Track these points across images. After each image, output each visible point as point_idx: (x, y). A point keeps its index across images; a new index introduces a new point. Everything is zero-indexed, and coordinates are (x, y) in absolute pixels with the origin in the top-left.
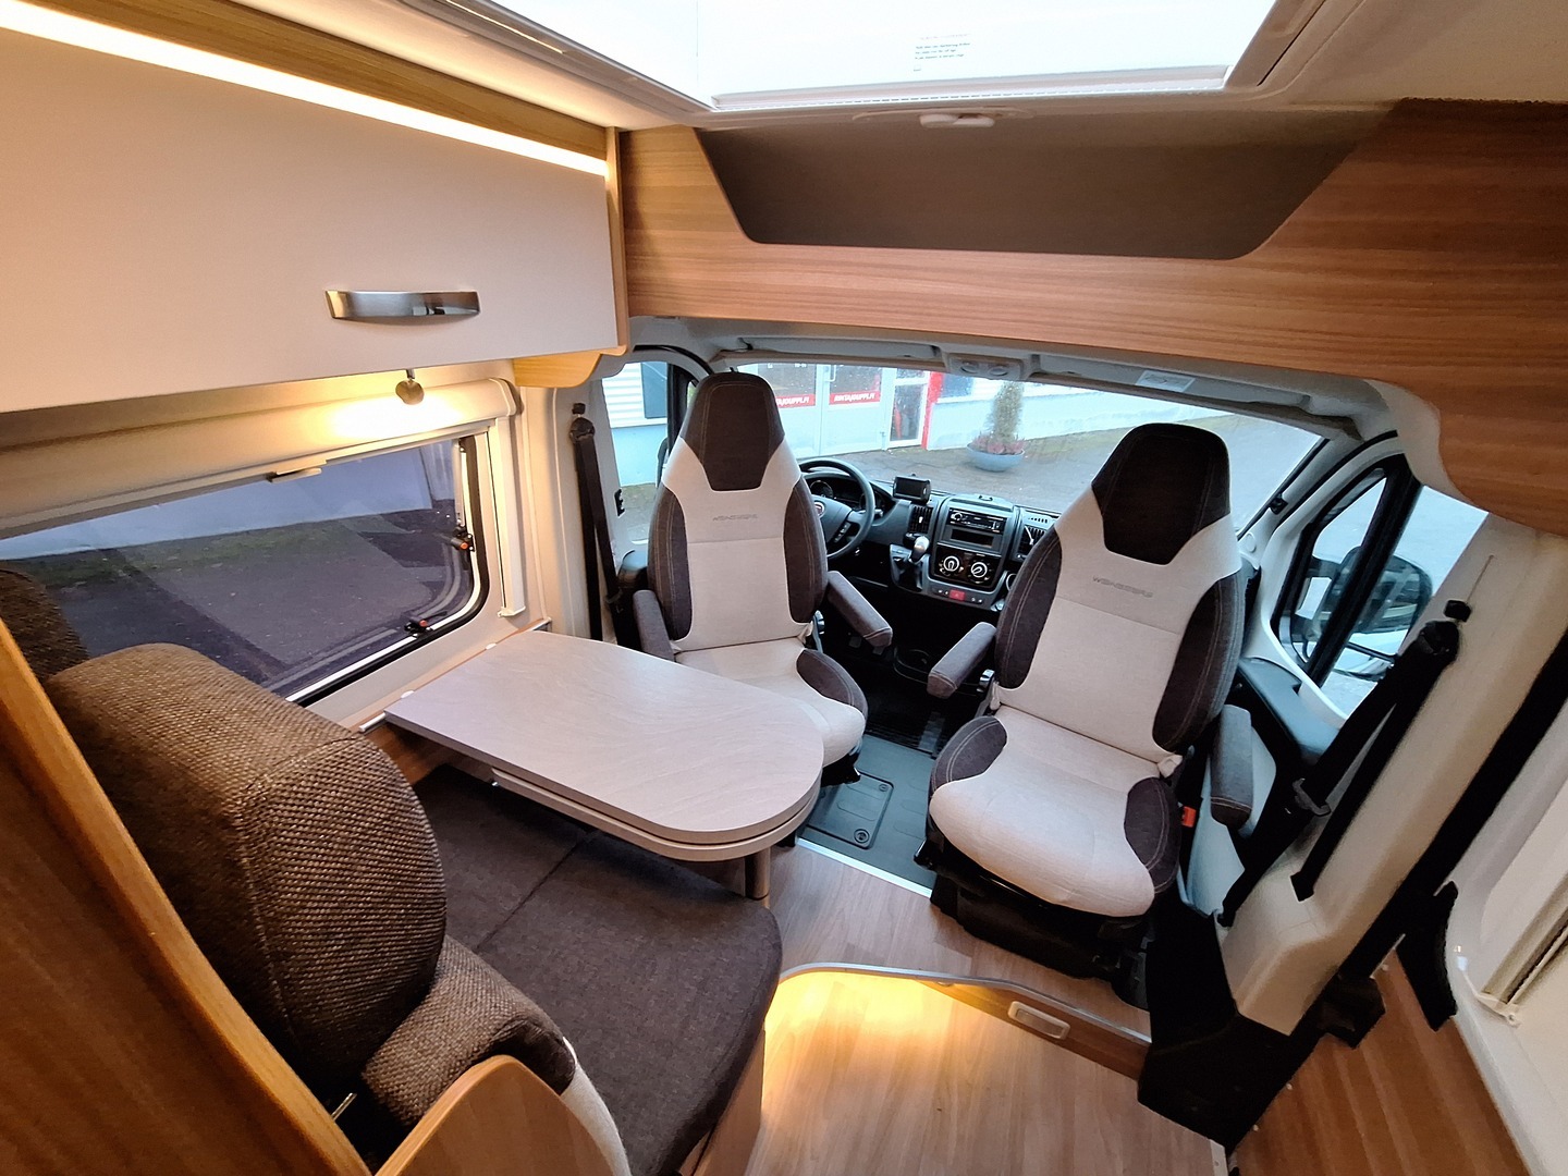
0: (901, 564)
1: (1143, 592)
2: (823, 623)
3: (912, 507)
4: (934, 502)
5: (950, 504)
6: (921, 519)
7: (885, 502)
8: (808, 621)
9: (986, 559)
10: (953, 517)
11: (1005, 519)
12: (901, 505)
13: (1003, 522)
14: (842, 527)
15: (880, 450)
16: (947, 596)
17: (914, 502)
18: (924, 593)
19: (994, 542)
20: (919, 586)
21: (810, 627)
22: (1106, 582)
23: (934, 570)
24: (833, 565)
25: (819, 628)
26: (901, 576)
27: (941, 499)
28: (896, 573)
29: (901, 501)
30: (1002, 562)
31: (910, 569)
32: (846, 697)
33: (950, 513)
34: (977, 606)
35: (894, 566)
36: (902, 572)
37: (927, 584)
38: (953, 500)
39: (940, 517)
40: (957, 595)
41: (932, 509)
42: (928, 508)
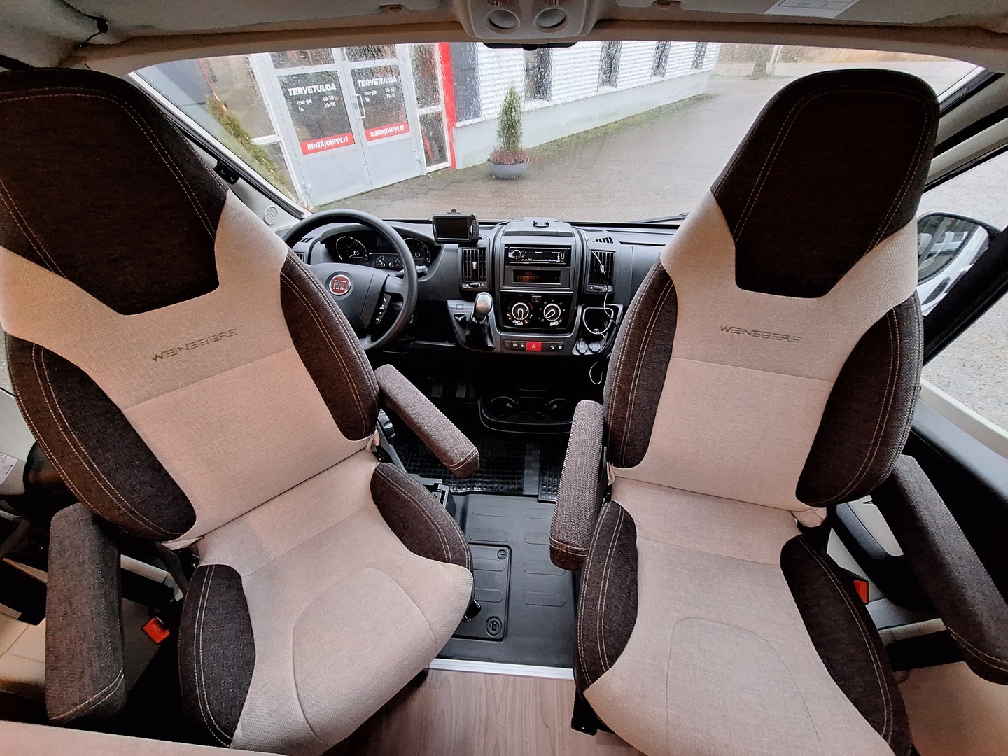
0: (464, 323)
1: (787, 337)
2: (390, 425)
3: (460, 251)
4: (487, 238)
5: (504, 240)
6: (475, 264)
7: (425, 250)
8: (370, 431)
9: (557, 299)
10: (511, 255)
11: (570, 247)
12: (448, 250)
13: (567, 251)
14: (380, 302)
16: (524, 350)
17: (462, 244)
18: (498, 349)
19: (562, 278)
20: (490, 344)
21: (376, 437)
22: (737, 330)
23: (504, 322)
25: (386, 433)
26: (467, 337)
27: (492, 235)
28: (462, 334)
29: (446, 246)
30: (575, 299)
31: (477, 329)
33: (507, 252)
34: (559, 354)
35: (457, 327)
36: (468, 333)
37: (497, 339)
38: (507, 234)
39: (496, 258)
40: (534, 347)
41: (484, 249)
42: (480, 249)
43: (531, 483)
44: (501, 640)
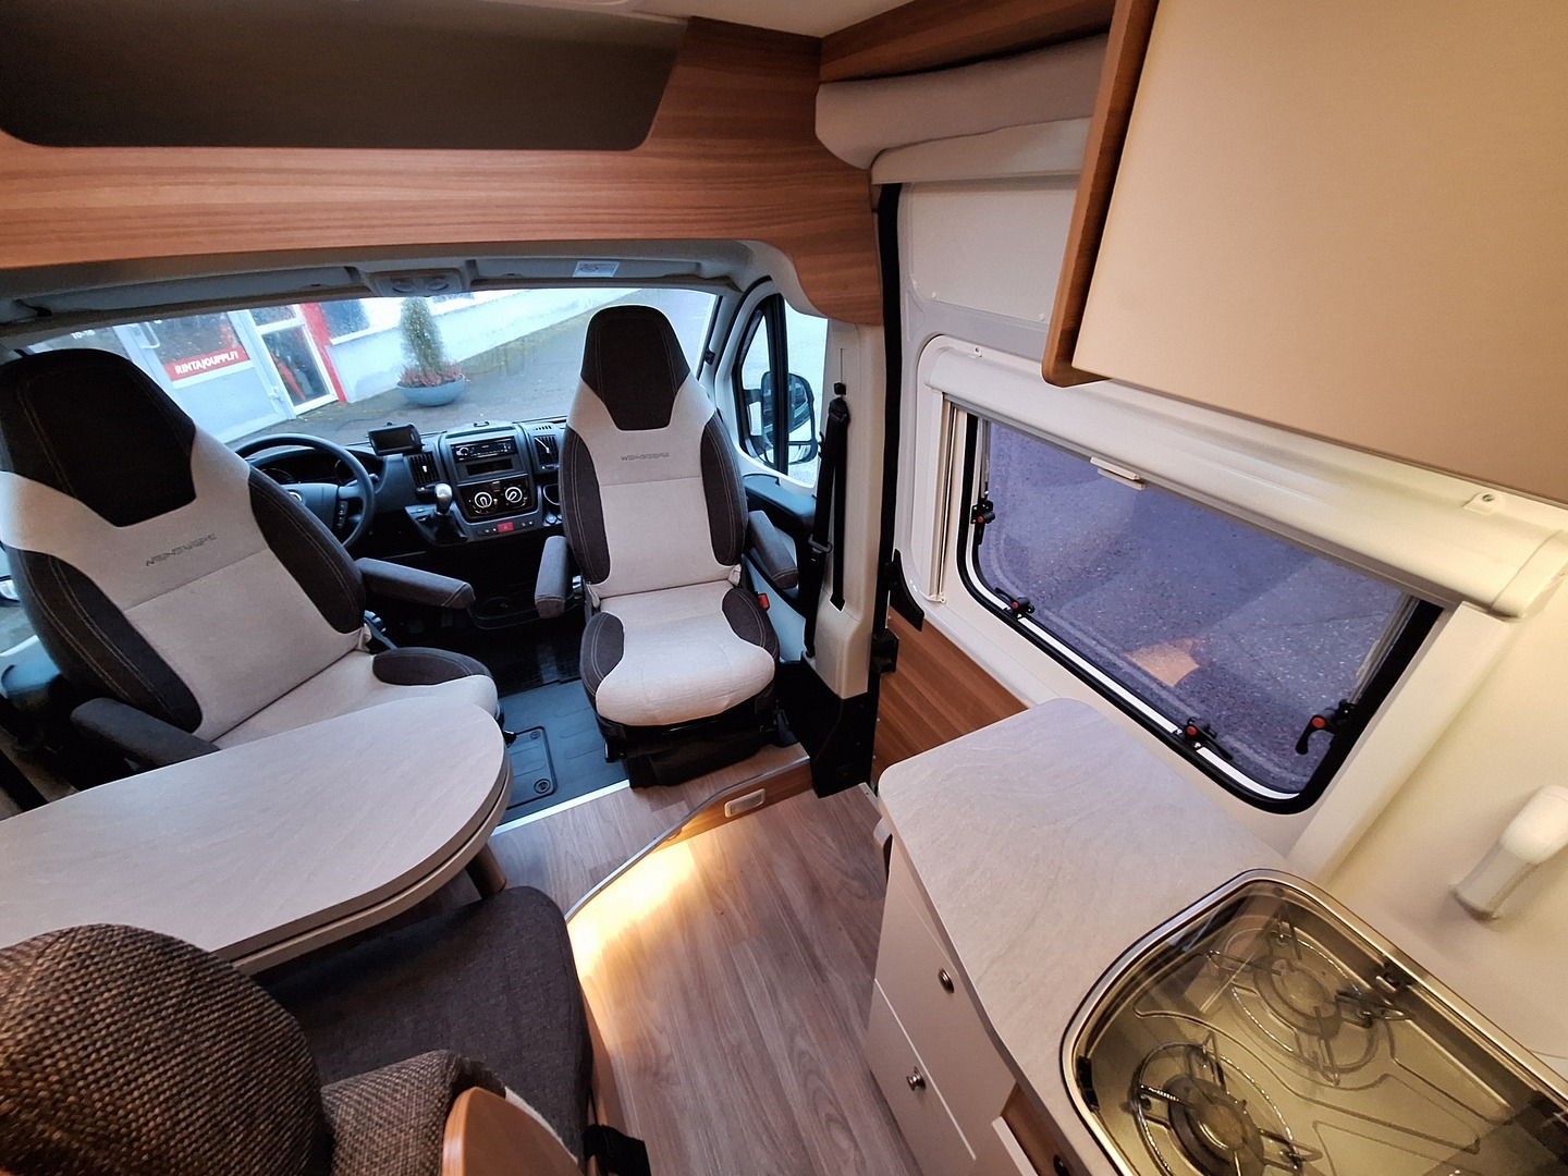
0: (429, 521)
1: (662, 454)
2: (378, 619)
3: (406, 459)
4: (429, 444)
5: (446, 443)
6: (425, 468)
7: (374, 464)
8: (360, 624)
9: (515, 482)
10: (459, 453)
11: (513, 437)
12: (392, 462)
13: (512, 440)
14: (338, 509)
15: (288, 421)
16: (497, 533)
17: (406, 453)
18: (471, 539)
19: (513, 463)
20: (462, 535)
21: (367, 630)
22: (632, 458)
23: (469, 511)
24: (356, 552)
25: (378, 627)
26: (437, 534)
27: (435, 440)
28: (430, 534)
29: (390, 457)
30: (531, 478)
31: (443, 522)
32: (459, 670)
33: (454, 451)
34: (531, 529)
35: (421, 527)
36: (436, 529)
37: (469, 530)
38: (450, 437)
39: (446, 459)
40: (506, 528)
41: (431, 453)
42: (427, 453)
43: (549, 672)
44: (551, 794)
